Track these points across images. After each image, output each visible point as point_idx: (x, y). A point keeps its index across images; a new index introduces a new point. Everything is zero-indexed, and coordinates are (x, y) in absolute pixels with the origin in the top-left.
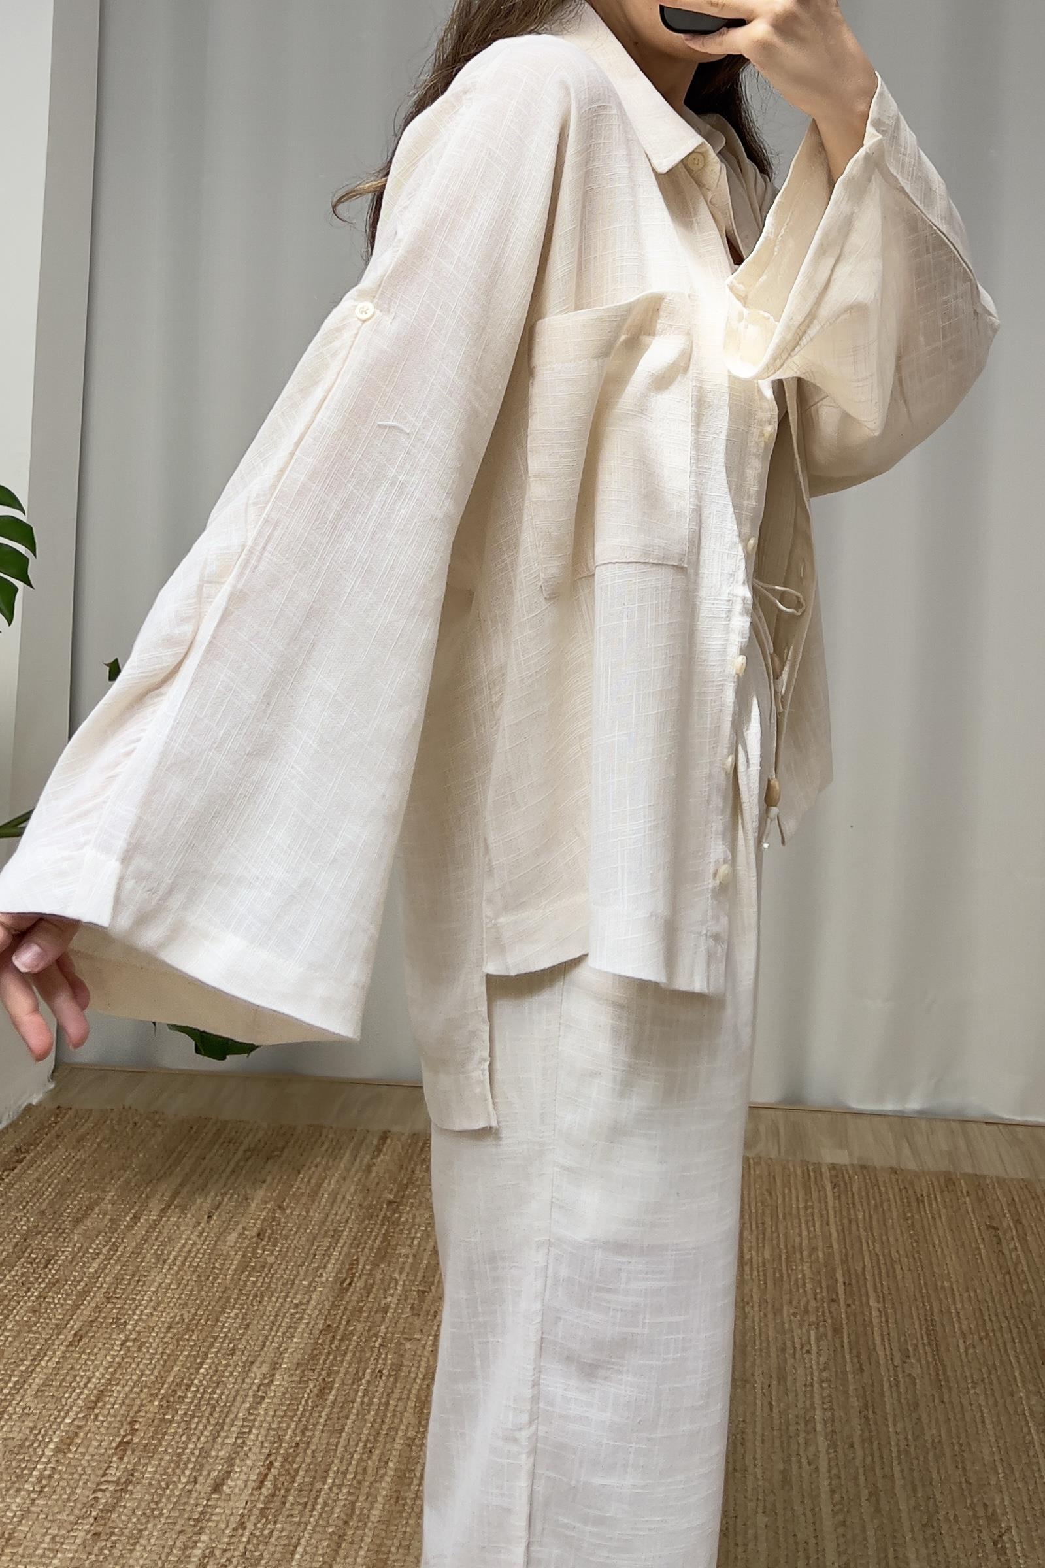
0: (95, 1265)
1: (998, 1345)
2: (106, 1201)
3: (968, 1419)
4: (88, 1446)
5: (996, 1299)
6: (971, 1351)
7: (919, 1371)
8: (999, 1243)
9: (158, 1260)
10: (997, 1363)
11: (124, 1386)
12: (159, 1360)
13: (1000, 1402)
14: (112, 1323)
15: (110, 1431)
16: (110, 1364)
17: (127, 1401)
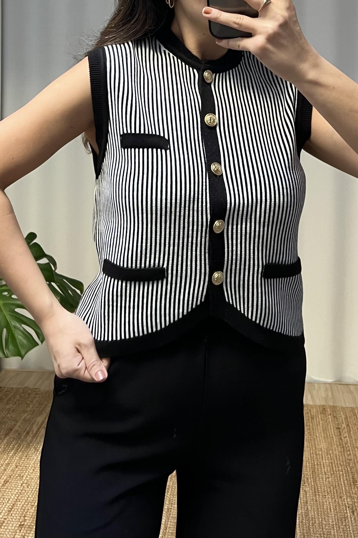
0: (12, 453)
1: (337, 477)
2: (17, 426)
3: (325, 508)
4: (8, 527)
5: (338, 459)
6: (327, 480)
7: (308, 489)
8: (340, 435)
9: (35, 450)
10: (337, 485)
11: (22, 502)
12: (35, 491)
13: (337, 500)
14: (18, 476)
15: (17, 520)
16: (17, 493)
17: (23, 508)
